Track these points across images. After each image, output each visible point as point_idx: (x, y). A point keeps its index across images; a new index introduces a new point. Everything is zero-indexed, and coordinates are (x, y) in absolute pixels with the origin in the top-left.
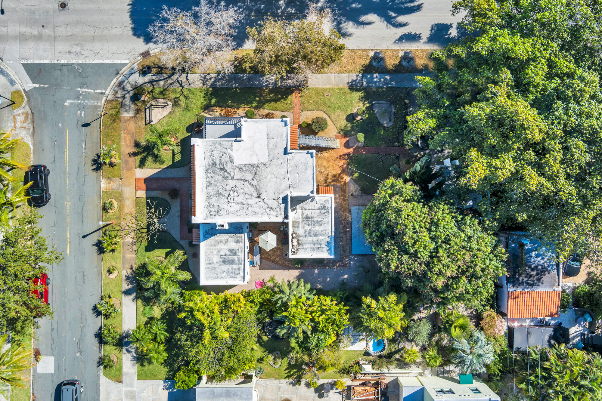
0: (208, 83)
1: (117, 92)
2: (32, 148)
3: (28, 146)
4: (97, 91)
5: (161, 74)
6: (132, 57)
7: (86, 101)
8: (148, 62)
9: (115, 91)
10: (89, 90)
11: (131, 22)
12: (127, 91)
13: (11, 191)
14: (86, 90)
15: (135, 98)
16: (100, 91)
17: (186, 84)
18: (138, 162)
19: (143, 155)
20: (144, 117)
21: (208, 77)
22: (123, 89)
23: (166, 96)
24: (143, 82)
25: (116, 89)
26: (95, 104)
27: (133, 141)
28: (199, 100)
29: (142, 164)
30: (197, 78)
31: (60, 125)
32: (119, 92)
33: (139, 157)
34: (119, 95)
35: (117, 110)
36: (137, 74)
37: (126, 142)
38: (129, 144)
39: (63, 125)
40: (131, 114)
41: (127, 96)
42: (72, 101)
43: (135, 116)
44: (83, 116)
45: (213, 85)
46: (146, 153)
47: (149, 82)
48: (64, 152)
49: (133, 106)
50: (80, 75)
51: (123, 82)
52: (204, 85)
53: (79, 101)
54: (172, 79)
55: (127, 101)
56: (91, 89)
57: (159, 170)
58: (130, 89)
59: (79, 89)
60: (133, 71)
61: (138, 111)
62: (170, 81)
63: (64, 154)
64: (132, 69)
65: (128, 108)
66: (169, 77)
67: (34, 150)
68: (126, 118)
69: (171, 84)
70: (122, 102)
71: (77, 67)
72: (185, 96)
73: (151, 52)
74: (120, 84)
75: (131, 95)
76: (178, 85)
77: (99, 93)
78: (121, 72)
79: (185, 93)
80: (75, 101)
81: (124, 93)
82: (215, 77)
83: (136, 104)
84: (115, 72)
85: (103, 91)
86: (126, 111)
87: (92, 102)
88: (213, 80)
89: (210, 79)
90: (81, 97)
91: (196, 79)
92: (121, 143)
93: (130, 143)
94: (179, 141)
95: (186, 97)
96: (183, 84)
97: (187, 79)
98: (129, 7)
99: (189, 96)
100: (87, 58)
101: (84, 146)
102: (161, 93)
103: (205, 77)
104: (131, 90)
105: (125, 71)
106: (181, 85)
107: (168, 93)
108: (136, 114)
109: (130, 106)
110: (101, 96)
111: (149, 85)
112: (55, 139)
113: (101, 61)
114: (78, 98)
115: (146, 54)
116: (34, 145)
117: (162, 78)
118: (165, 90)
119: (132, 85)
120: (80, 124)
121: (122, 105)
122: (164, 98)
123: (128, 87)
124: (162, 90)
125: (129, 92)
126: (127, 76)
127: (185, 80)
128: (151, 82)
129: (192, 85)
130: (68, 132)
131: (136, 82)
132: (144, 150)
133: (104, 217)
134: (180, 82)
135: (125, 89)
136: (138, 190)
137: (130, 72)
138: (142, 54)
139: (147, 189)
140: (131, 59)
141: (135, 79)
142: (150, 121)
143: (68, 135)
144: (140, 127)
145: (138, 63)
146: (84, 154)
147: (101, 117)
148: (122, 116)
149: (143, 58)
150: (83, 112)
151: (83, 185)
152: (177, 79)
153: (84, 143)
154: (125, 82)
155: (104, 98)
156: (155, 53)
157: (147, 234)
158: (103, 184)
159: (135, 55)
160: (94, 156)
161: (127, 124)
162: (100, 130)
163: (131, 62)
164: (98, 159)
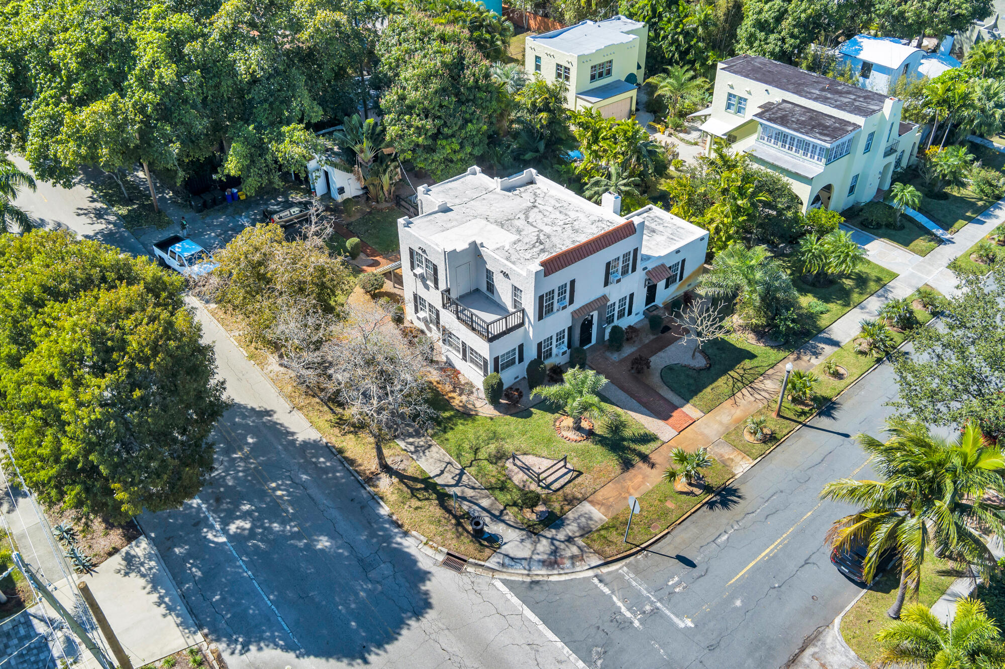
0: (422, 443)
1: (573, 558)
2: (837, 621)
3: (842, 629)
4: (606, 590)
5: (468, 513)
6: (480, 581)
7: (645, 592)
8: (465, 547)
9: (573, 564)
10: (619, 604)
11: (404, 632)
12: (553, 544)
13: (948, 591)
14: (623, 609)
15: (552, 520)
16: (601, 586)
17: (452, 469)
18: (653, 445)
19: (633, 446)
20: (571, 484)
21: (412, 448)
22: (555, 552)
23: (503, 478)
24: (510, 530)
25: (568, 563)
26: (632, 575)
27: (627, 475)
28: (463, 432)
29: (647, 438)
30: (427, 460)
31: (738, 603)
32: (569, 554)
33: (643, 449)
34: (575, 550)
35: (602, 532)
36: (505, 549)
37: (643, 482)
38: (641, 476)
39: (732, 598)
40: (586, 507)
41: (561, 536)
42: (672, 616)
43: (585, 499)
44: (676, 579)
45: (418, 434)
46: (625, 443)
47: (503, 521)
48: (773, 558)
49: (570, 515)
50: (607, 645)
51: (543, 563)
52: (430, 446)
53: (658, 604)
54: (463, 492)
55: (571, 529)
56: (614, 604)
57: (629, 412)
58: (544, 542)
59: (637, 624)
60: (507, 561)
61: (572, 501)
62: (470, 493)
63: (775, 556)
64: (503, 565)
65: (583, 520)
66: (464, 498)
67: (838, 614)
68: (602, 509)
69: (473, 488)
70: (582, 536)
71: (599, 662)
72: (475, 454)
73: (441, 558)
74: (553, 562)
75: (554, 531)
76: (464, 478)
77: (606, 585)
78: (528, 579)
79: (471, 456)
80: (667, 612)
81: (562, 546)
82: (404, 440)
83: (563, 513)
84: (537, 588)
85: (596, 581)
86: (591, 519)
87: (634, 584)
88: (411, 440)
89: (411, 444)
90: (648, 608)
91: (431, 460)
92: (651, 488)
93: (635, 476)
94: (557, 415)
95: (476, 451)
96: (458, 472)
97: (442, 472)
98: (372, 658)
99: (471, 448)
100: (562, 658)
101: (725, 537)
102: (503, 488)
103: (416, 451)
104: (545, 537)
105: (518, 574)
106: (462, 473)
107: (493, 480)
108: (580, 501)
109: (575, 519)
110: (608, 579)
111: (506, 518)
112: (773, 593)
113: (542, 627)
114: (655, 611)
115: (454, 561)
116: (828, 624)
117: (477, 508)
118: (491, 488)
119: (535, 543)
120: (695, 572)
121: (586, 532)
122: (510, 479)
123: (544, 546)
124: (497, 492)
125: (553, 539)
126: (524, 563)
127: (445, 474)
128: (498, 518)
129: (448, 460)
130: (734, 580)
131: (522, 541)
132: (624, 449)
133: (786, 431)
134: (456, 478)
135: (553, 548)
136: (691, 419)
137: (513, 563)
138: (458, 569)
139: (675, 408)
140: (488, 580)
141: (517, 546)
142: (570, 471)
143: (738, 576)
144: (595, 480)
145: (483, 563)
146: (736, 527)
147: (644, 549)
148: (607, 519)
149: (465, 561)
150: (670, 583)
151: (782, 492)
152: (456, 485)
153: (719, 540)
154: (540, 557)
155: (605, 570)
156: (436, 549)
157: (732, 368)
158: (744, 466)
159: (473, 580)
160: (719, 511)
161: (611, 500)
162: (668, 533)
163: (493, 577)
164: (716, 501)
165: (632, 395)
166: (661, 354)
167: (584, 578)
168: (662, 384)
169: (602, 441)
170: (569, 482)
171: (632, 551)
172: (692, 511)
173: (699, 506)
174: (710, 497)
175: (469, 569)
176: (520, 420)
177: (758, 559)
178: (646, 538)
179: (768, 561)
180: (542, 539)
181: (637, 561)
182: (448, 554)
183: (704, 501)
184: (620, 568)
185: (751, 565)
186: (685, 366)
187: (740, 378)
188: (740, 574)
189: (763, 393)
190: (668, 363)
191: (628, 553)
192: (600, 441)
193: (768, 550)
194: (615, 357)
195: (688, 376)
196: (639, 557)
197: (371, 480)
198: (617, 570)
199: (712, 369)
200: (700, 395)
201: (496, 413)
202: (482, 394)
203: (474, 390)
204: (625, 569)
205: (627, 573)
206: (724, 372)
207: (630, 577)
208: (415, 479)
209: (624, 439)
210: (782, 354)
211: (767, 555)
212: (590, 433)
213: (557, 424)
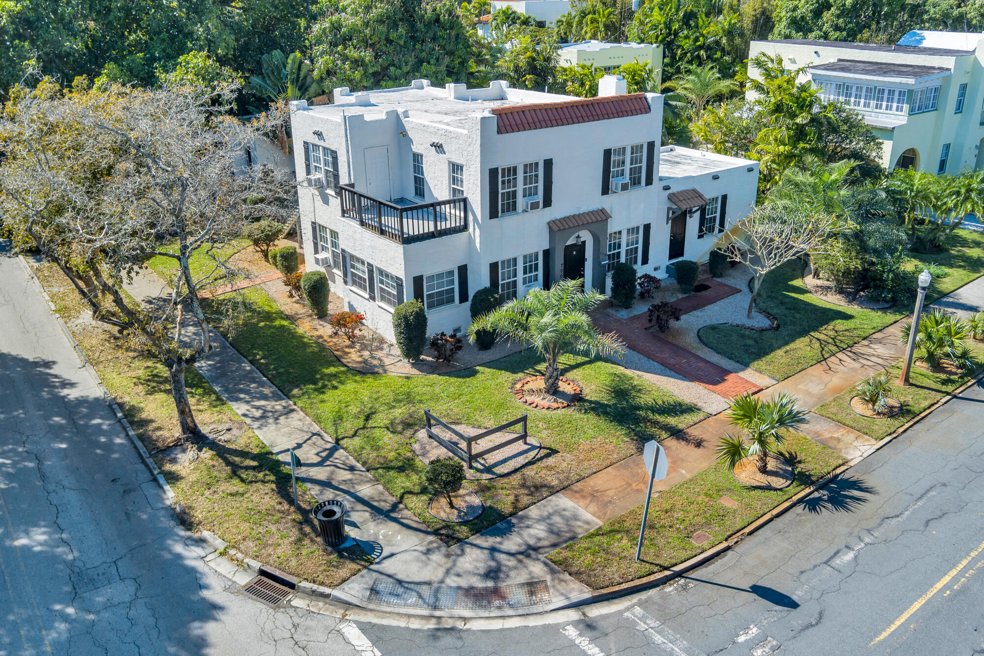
0: (278, 408)
1: (532, 585)
4: (595, 651)
6: (312, 624)
8: (300, 560)
12: (491, 559)
15: (494, 521)
16: (584, 641)
17: (319, 442)
18: (690, 418)
19: (654, 417)
20: (536, 467)
21: (258, 414)
22: (495, 573)
23: (408, 454)
24: (404, 534)
25: (519, 595)
26: (653, 623)
29: (679, 409)
30: (277, 429)
32: (523, 577)
33: (673, 421)
34: (537, 571)
36: (388, 565)
37: (674, 469)
38: (669, 459)
41: (510, 546)
43: (563, 489)
44: (754, 631)
45: (276, 396)
46: (642, 413)
47: (395, 520)
48: (961, 594)
49: (533, 512)
51: (468, 593)
52: (291, 411)
54: (328, 475)
55: (537, 532)
58: (474, 553)
60: (387, 586)
61: (538, 490)
62: (340, 476)
63: (964, 590)
64: (373, 595)
65: (557, 520)
68: (594, 507)
69: (350, 469)
70: (554, 546)
72: (366, 421)
73: (244, 579)
75: (495, 537)
76: (338, 454)
78: (431, 625)
79: (356, 424)
81: (512, 562)
82: (247, 403)
83: (517, 509)
84: (447, 640)
85: (575, 631)
86: (573, 519)
87: (658, 639)
89: (258, 408)
91: (284, 430)
92: (689, 476)
94: (520, 375)
95: (369, 416)
96: (329, 446)
97: (298, 446)
99: (361, 412)
101: (848, 557)
102: (405, 468)
103: (263, 418)
104: (476, 546)
106: (335, 447)
107: (390, 457)
108: (553, 491)
109: (542, 519)
111: (403, 514)
115: (269, 587)
117: (346, 498)
118: (384, 468)
119: (453, 556)
120: (795, 618)
121: (564, 539)
123: (472, 562)
124: (393, 474)
125: (493, 550)
127: (304, 449)
128: (386, 514)
130: (885, 634)
131: (428, 552)
132: (637, 421)
133: (926, 403)
134: (324, 454)
135: (493, 564)
136: (755, 386)
137: (400, 590)
138: (273, 601)
139: (728, 372)
140: (331, 623)
141: (417, 560)
142: (533, 448)
143: (893, 627)
144: (580, 462)
145: (327, 590)
146: (867, 539)
147: (680, 575)
148: (600, 523)
149: (292, 586)
150: (742, 639)
151: (944, 485)
152: (320, 464)
153: (837, 562)
154: (464, 583)
155: (595, 612)
156: (240, 564)
157: (816, 329)
158: (863, 449)
159: (296, 620)
160: (828, 514)
161: (611, 493)
162: (728, 548)
163: (343, 619)
164: (820, 499)
165: (650, 356)
166: (695, 313)
167: (545, 626)
168: (700, 346)
169: (598, 408)
170: (531, 463)
171: (652, 578)
172: (775, 512)
173: (787, 504)
174: (808, 491)
175: (296, 602)
176: (453, 380)
177: (930, 594)
178: (683, 555)
179: (951, 598)
180: (468, 549)
181: (665, 597)
182: (263, 573)
183: (795, 498)
184: (627, 609)
185: (917, 606)
186: (738, 326)
187: (830, 341)
188: (898, 623)
189: (872, 359)
190: (708, 323)
191: (645, 580)
192: (593, 409)
193: (946, 579)
194: (623, 314)
195: (743, 336)
196: (669, 589)
197: (166, 452)
198: (620, 613)
199: (782, 329)
200: (769, 357)
201: (415, 372)
202: (397, 351)
203: (385, 346)
204: (638, 610)
205: (643, 619)
206: (804, 333)
207: (648, 625)
208: (244, 454)
209: (639, 408)
210: (890, 317)
211: (946, 587)
212: (577, 399)
213: (518, 386)
